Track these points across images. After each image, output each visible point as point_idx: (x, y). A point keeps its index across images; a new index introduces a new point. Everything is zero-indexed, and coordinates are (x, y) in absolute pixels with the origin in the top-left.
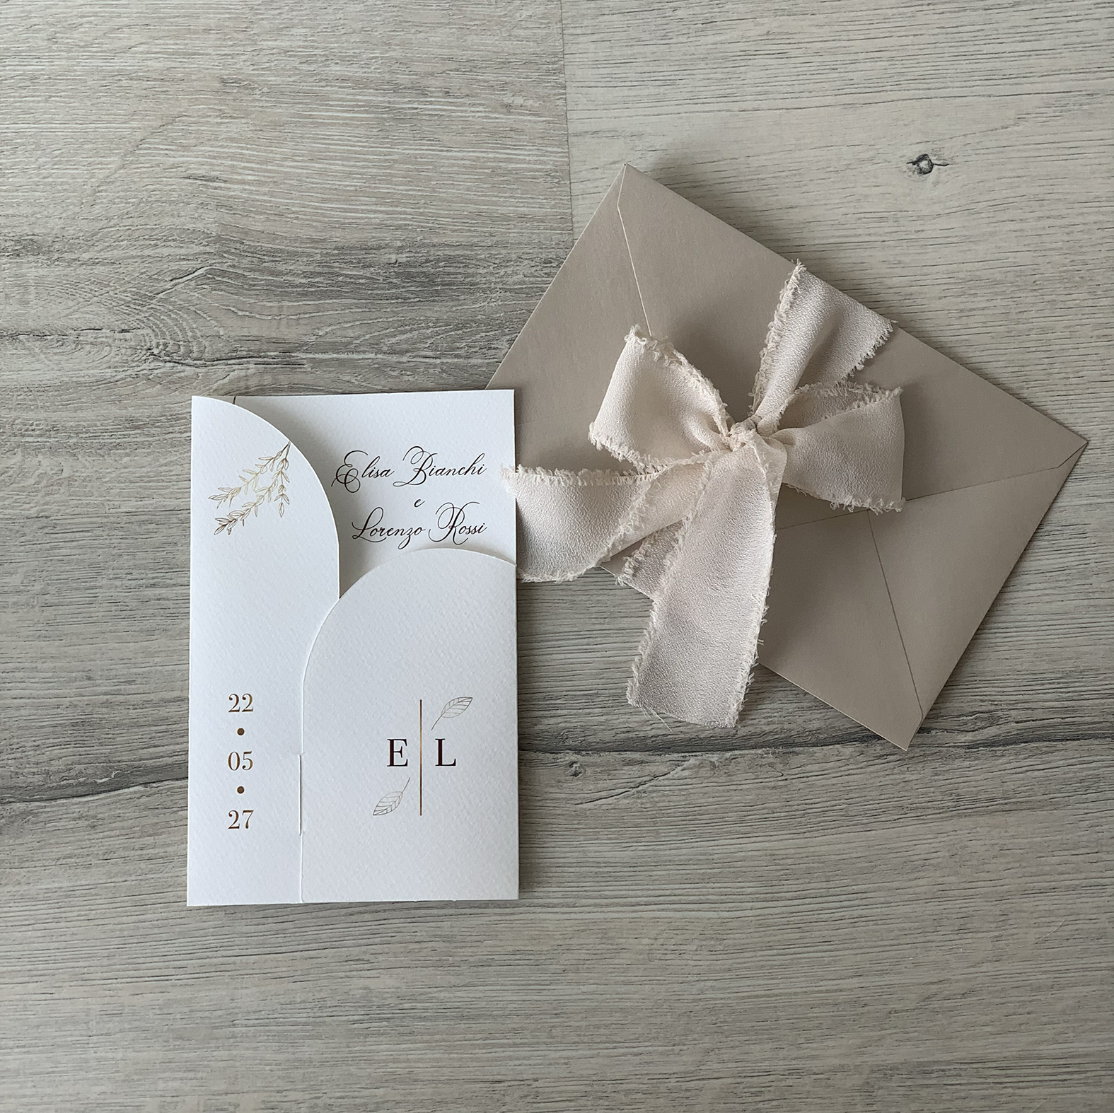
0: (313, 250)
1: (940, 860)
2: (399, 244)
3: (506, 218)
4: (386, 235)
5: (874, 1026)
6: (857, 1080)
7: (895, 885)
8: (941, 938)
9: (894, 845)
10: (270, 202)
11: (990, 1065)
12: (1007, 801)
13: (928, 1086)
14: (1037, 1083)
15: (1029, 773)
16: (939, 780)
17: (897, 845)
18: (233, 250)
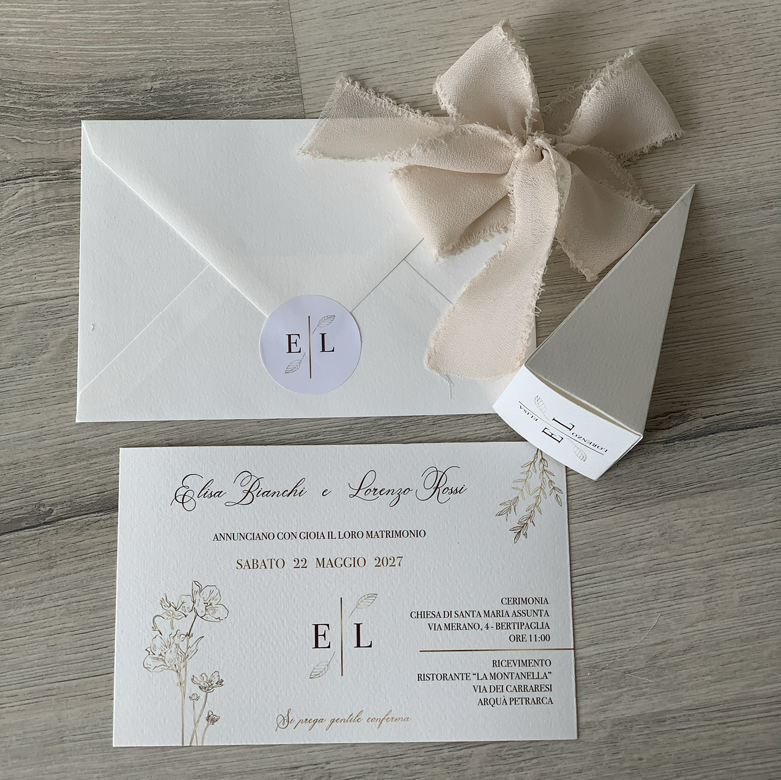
0: (81, 85)
1: (652, 539)
2: (153, 74)
3: (239, 45)
4: (141, 67)
5: (612, 686)
6: (603, 734)
7: (618, 564)
8: (661, 605)
9: (613, 531)
10: (41, 48)
11: (714, 709)
12: (703, 484)
13: (663, 733)
14: (755, 720)
15: (718, 459)
16: (645, 472)
17: (615, 530)
18: (13, 90)
